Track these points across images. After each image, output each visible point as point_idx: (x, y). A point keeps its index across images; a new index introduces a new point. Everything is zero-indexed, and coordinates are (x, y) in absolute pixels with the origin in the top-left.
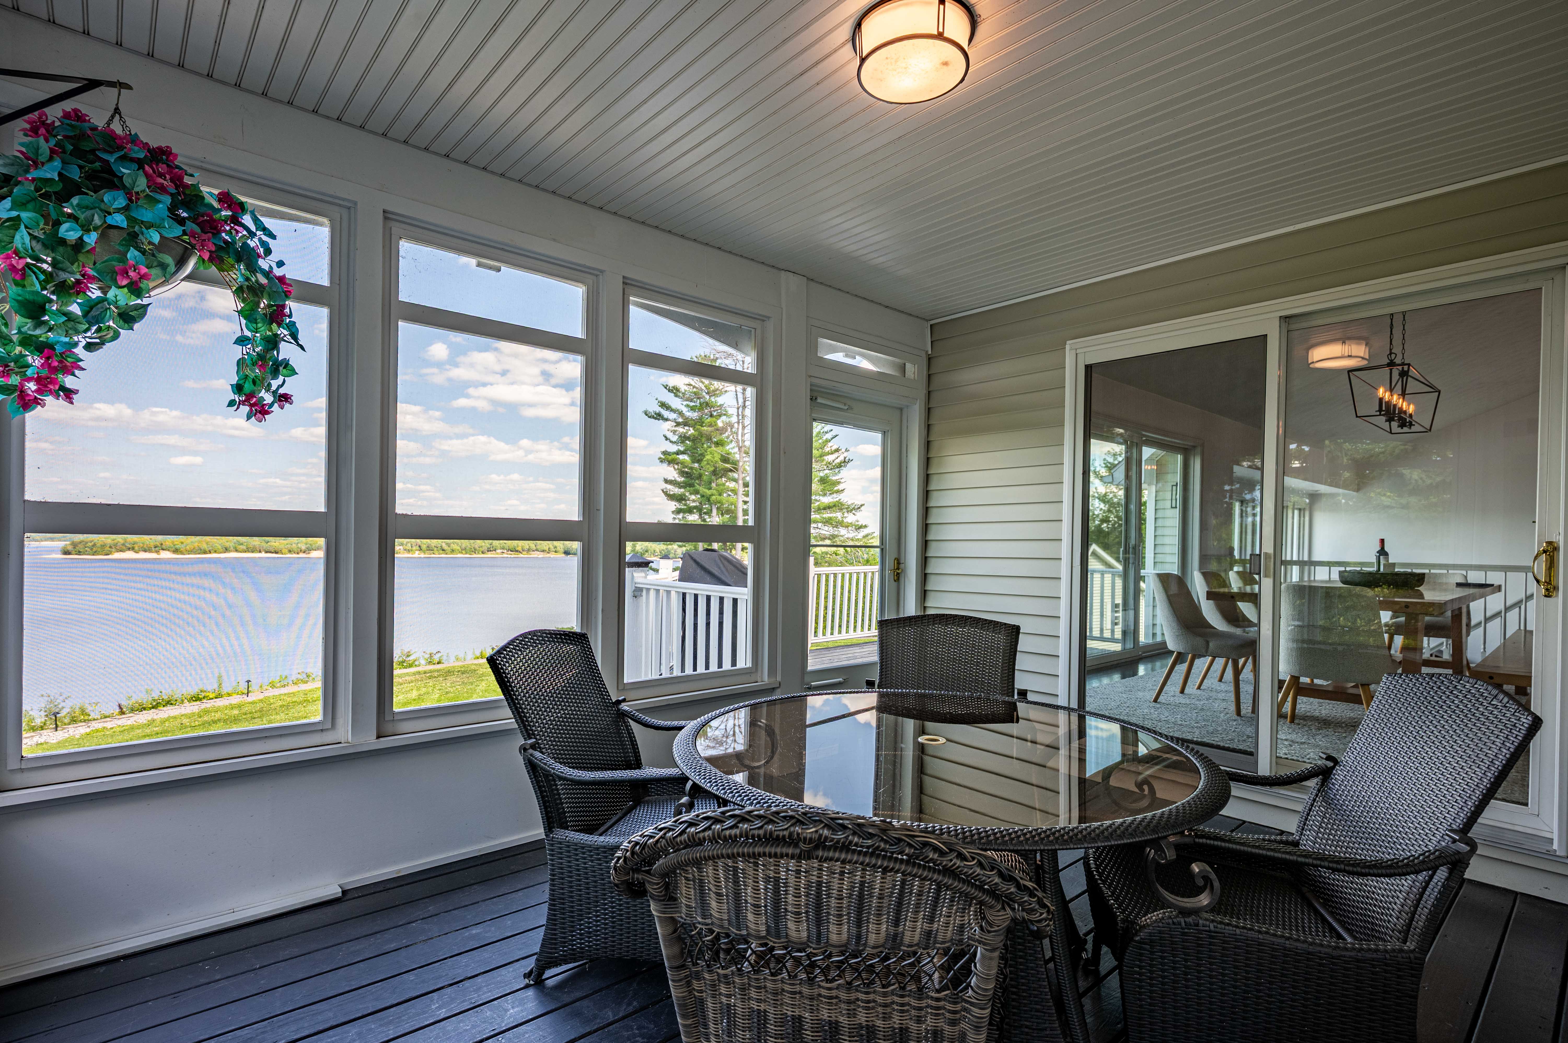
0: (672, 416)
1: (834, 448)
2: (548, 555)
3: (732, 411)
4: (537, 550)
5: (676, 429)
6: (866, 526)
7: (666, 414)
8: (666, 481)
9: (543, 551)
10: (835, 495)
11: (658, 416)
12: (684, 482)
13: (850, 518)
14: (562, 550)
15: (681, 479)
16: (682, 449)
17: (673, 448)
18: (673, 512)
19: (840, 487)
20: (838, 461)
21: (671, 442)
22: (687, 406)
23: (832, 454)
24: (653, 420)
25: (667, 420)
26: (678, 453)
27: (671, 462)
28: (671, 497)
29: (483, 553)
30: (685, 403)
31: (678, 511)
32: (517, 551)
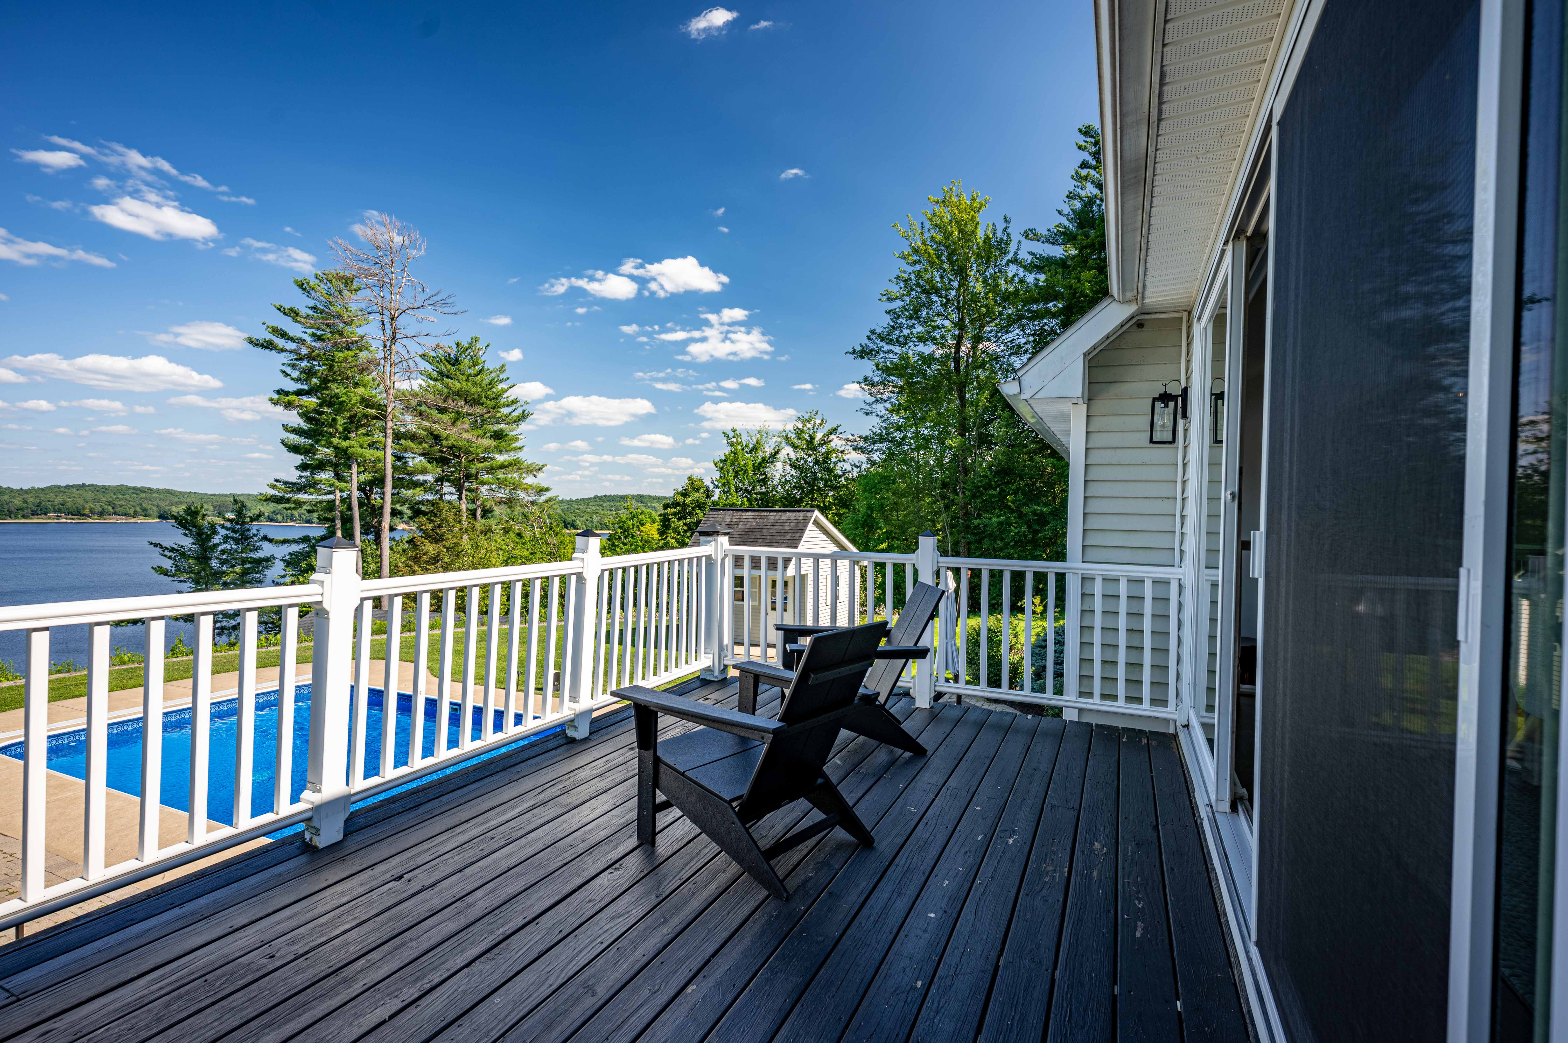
0: (291, 346)
1: (510, 399)
2: (133, 520)
3: (376, 345)
4: (116, 513)
5: (298, 363)
6: (547, 489)
7: (280, 342)
8: (285, 428)
9: (126, 515)
10: (512, 454)
11: (268, 346)
12: (310, 430)
13: (529, 480)
14: (156, 514)
15: (305, 426)
16: (306, 387)
17: (293, 386)
18: (297, 468)
19: (517, 444)
20: (516, 414)
21: (292, 379)
22: (314, 335)
23: (508, 406)
24: (260, 350)
25: (282, 350)
26: (299, 393)
27: (289, 405)
28: (295, 449)
29: (24, 517)
30: (310, 331)
31: (303, 467)
32: (83, 515)
